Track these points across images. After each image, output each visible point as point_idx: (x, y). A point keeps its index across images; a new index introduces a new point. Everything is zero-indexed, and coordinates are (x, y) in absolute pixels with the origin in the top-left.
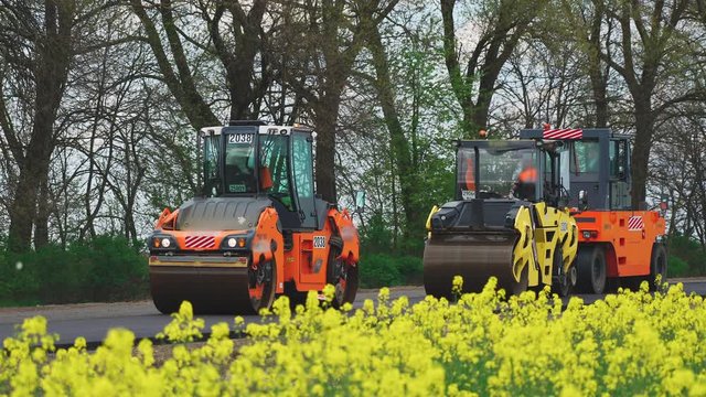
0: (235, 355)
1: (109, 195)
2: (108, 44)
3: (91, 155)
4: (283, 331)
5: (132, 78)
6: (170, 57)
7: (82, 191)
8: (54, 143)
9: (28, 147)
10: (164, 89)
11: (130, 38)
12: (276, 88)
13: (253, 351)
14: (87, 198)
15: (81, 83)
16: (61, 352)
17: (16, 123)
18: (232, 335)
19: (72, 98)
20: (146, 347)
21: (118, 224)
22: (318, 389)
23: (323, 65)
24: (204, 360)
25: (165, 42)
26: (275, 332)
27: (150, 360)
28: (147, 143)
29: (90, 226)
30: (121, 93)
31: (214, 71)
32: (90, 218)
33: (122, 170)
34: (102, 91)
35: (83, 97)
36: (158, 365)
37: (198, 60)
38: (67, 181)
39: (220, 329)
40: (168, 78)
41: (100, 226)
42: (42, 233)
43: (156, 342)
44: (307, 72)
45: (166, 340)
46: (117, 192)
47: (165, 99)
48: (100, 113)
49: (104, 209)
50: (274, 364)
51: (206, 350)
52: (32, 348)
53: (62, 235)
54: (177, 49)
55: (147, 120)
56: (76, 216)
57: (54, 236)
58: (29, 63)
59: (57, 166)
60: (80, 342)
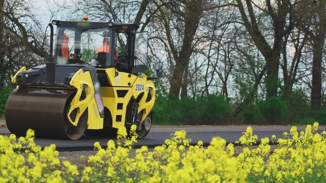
0: (271, 153)
1: (216, 76)
2: (219, 7)
3: (209, 57)
4: (294, 143)
5: (229, 23)
6: (247, 13)
7: (204, 74)
8: (192, 51)
9: (180, 52)
10: (244, 28)
11: (229, 4)
12: (295, 30)
13: (280, 151)
14: (206, 77)
15: (206, 24)
16: (191, 147)
17: (175, 41)
18: (270, 143)
19: (201, 31)
20: (231, 146)
21: (220, 89)
22: (309, 170)
23: (318, 20)
24: (257, 154)
25: (245, 6)
26: (290, 143)
27: (232, 153)
28: (235, 53)
29: (207, 90)
30: (224, 29)
31: (267, 22)
32: (207, 86)
33: (223, 65)
34: (215, 28)
35: (206, 31)
36: (236, 155)
37: (261, 15)
38: (197, 69)
39: (265, 140)
40: (246, 23)
41: (211, 90)
42: (185, 92)
43: (235, 145)
44: (310, 24)
45: (240, 144)
46: (220, 75)
47: (244, 33)
48: (214, 38)
49: (213, 82)
50: (290, 158)
51: (259, 150)
52: (179, 145)
53: (194, 93)
54: (251, 10)
55: (235, 43)
56: (200, 85)
57: (190, 94)
58: (182, 14)
59: (192, 62)
60: (200, 143)
